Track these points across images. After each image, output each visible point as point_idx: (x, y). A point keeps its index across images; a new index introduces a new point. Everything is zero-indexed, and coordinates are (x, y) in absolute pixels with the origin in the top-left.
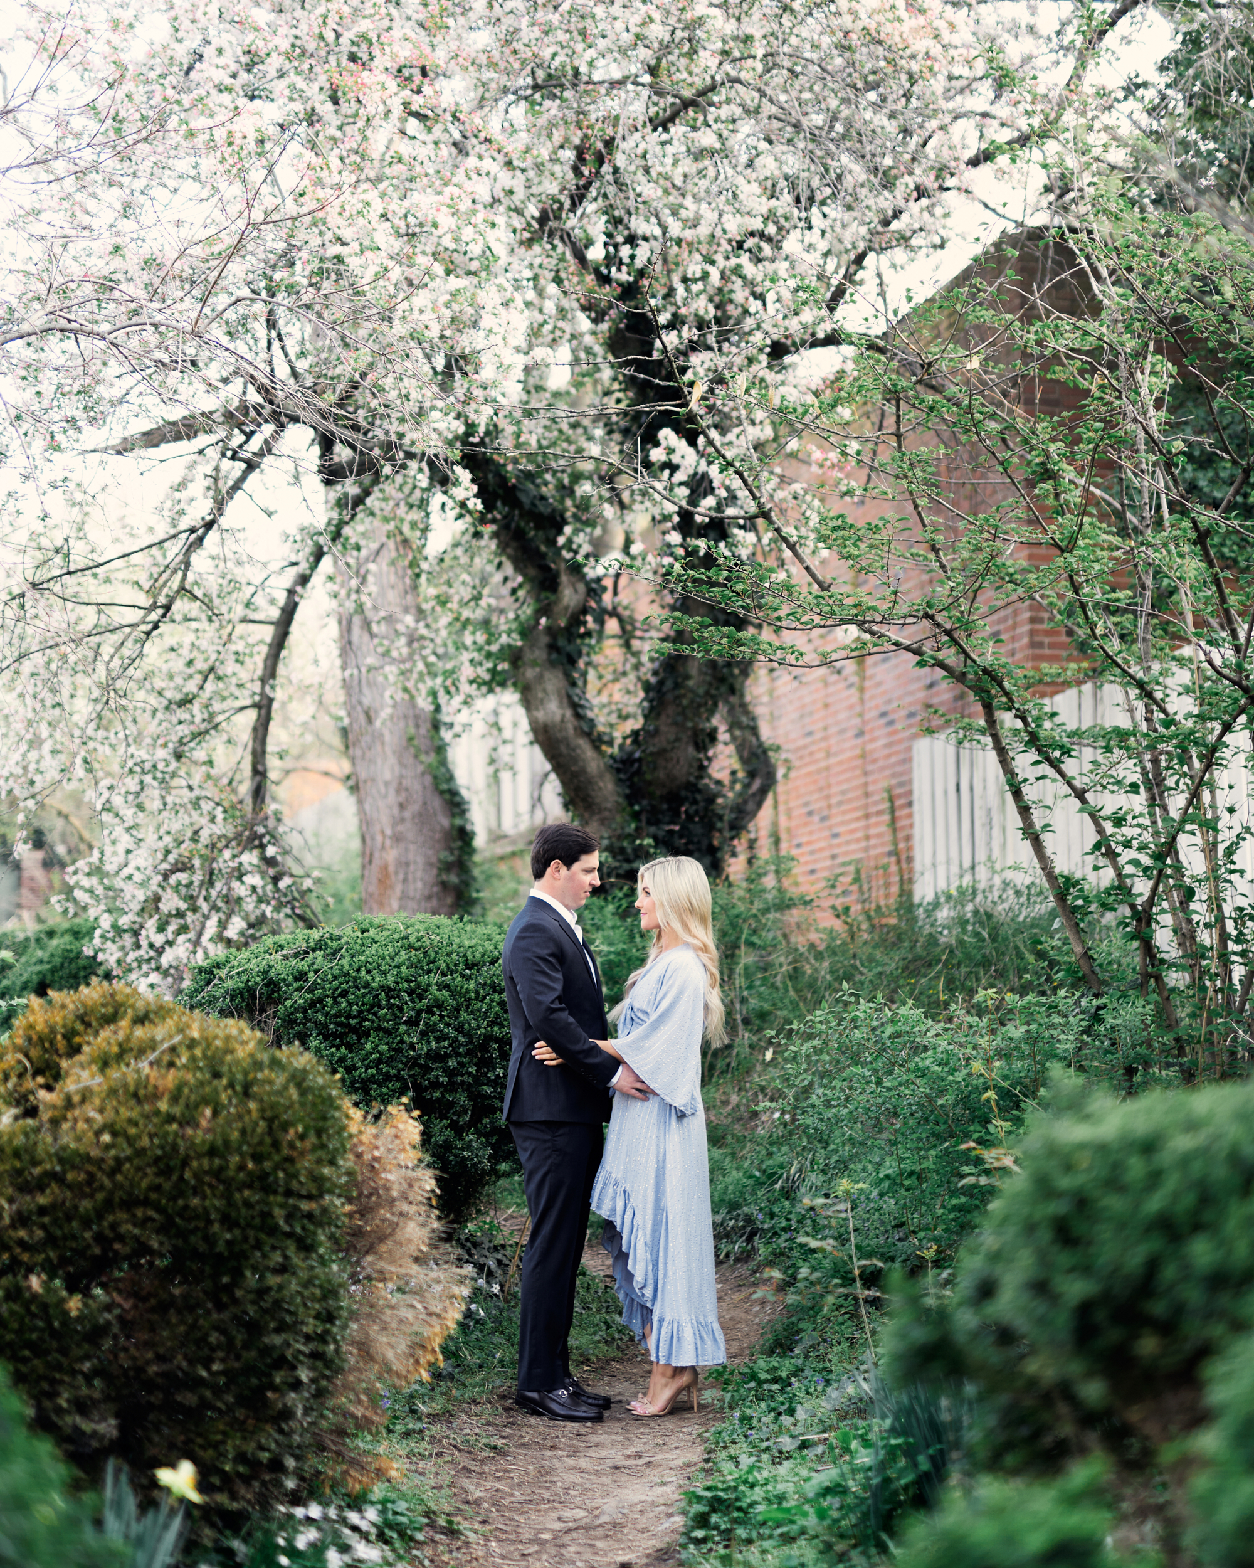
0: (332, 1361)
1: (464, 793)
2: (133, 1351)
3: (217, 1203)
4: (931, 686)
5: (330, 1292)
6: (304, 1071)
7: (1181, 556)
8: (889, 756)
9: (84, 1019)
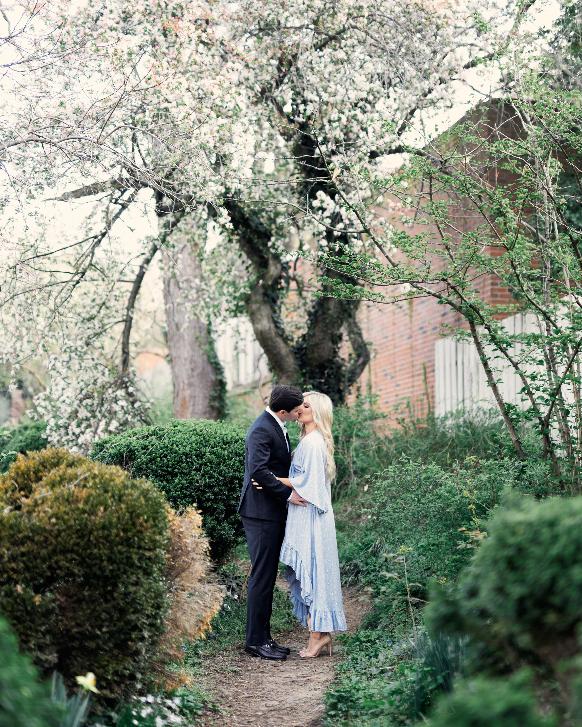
0: (159, 628)
1: (222, 364)
2: (65, 621)
3: (106, 552)
4: (444, 315)
5: (159, 595)
6: (148, 490)
7: (564, 253)
8: (424, 348)
9: (44, 464)
